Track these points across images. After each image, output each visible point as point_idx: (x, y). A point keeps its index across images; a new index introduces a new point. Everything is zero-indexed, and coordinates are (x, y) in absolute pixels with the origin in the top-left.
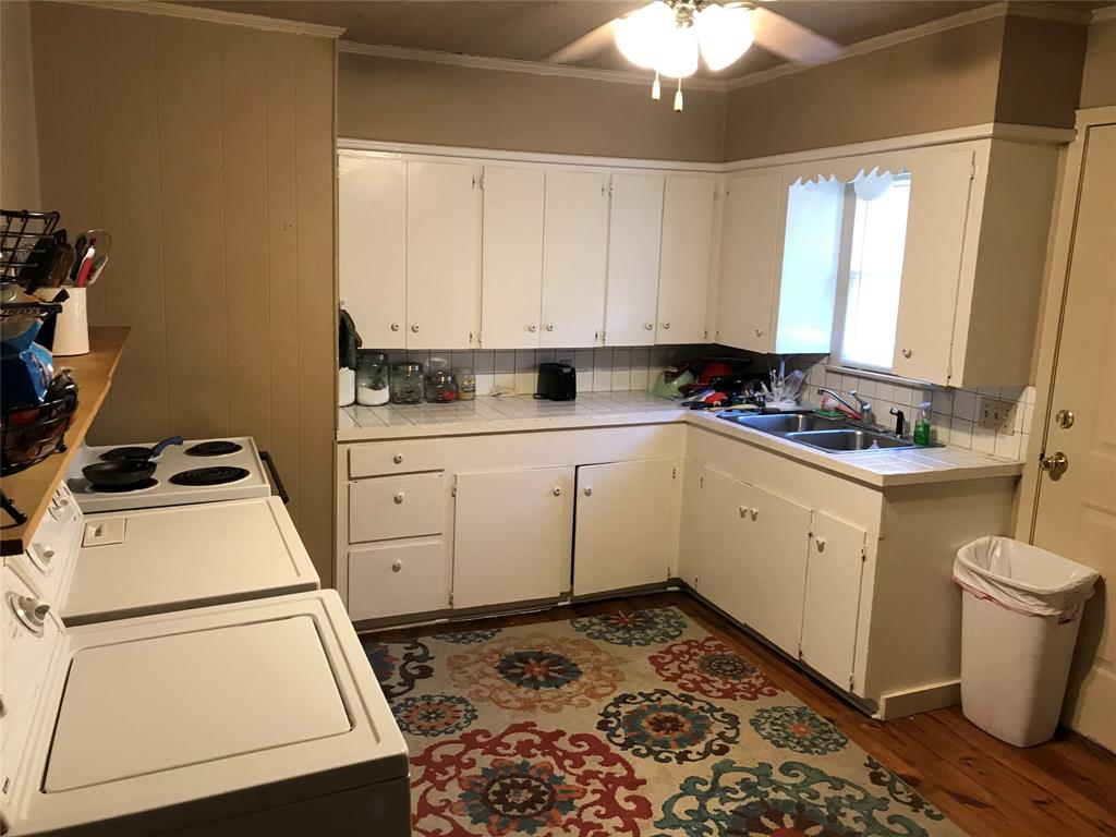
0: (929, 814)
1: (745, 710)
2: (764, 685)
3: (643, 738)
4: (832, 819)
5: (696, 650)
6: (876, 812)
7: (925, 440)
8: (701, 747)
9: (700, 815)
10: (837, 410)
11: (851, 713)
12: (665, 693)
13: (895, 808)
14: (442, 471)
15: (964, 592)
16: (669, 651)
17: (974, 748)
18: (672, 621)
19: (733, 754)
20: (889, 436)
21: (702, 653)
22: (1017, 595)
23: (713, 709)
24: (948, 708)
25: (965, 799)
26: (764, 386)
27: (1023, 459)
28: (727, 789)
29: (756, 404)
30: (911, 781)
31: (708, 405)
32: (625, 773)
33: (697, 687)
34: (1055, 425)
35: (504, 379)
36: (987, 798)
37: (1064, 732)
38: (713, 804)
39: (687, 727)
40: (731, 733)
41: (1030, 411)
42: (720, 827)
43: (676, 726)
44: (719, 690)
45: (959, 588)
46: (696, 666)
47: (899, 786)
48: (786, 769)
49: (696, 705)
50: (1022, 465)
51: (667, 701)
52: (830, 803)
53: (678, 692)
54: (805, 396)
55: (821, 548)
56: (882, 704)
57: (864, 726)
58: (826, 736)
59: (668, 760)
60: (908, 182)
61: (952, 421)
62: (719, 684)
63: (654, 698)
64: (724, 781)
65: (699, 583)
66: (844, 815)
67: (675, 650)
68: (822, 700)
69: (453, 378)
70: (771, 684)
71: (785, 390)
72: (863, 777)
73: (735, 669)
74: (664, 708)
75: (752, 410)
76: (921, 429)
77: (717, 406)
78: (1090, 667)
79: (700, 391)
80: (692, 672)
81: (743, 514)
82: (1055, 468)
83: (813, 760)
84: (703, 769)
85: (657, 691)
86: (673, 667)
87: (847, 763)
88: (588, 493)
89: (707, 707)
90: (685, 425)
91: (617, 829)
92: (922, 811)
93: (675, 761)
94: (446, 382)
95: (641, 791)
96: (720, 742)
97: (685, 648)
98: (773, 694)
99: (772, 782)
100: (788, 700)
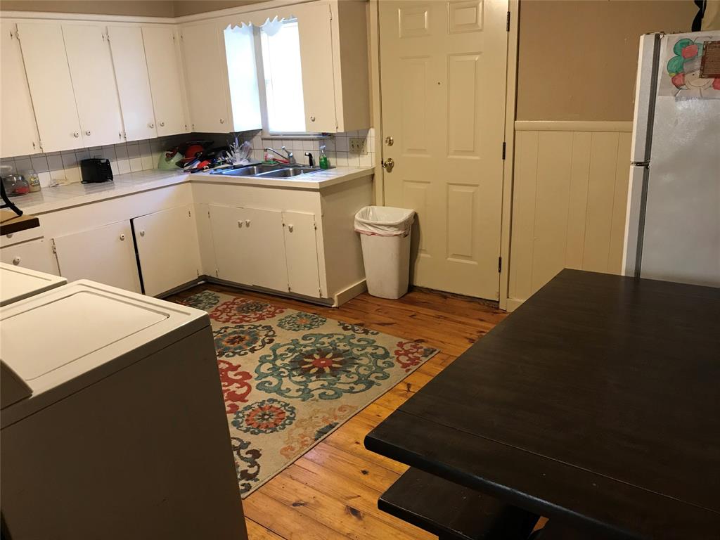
0: (372, 333)
1: (273, 322)
2: (275, 310)
3: (228, 349)
4: (335, 349)
5: (231, 306)
6: (351, 341)
7: (325, 166)
8: (260, 343)
9: (275, 368)
10: (274, 160)
11: (321, 308)
12: (227, 328)
13: (358, 336)
14: (42, 237)
15: (362, 236)
16: (217, 310)
17: (379, 305)
18: (210, 297)
19: (277, 340)
20: (307, 168)
21: (235, 306)
22: (386, 228)
23: (256, 327)
24: (362, 294)
25: (384, 324)
26: (228, 154)
27: (374, 166)
28: (281, 355)
29: (229, 163)
30: (361, 325)
31: (201, 169)
32: (227, 366)
33: (242, 320)
34: (386, 145)
35: (58, 174)
36: (392, 321)
37: (412, 288)
38: (279, 363)
39: (247, 337)
40: (271, 333)
41: (373, 140)
42: (287, 369)
43: (242, 339)
44: (254, 318)
45: (358, 234)
46: (236, 312)
47: (356, 328)
48: (304, 338)
49: (246, 328)
50: (374, 169)
51: (229, 331)
52: (331, 344)
53: (234, 325)
54: (252, 156)
55: (291, 230)
56: (336, 299)
57: (330, 311)
58: (316, 320)
59: (246, 354)
60: (296, 24)
61: (336, 154)
62: (253, 316)
63: (222, 331)
64: (279, 352)
65: (218, 274)
66: (339, 346)
67: (219, 308)
68: (306, 307)
69: (23, 178)
70: (279, 308)
71: (241, 154)
72: (340, 330)
73: (257, 307)
74: (230, 334)
75: (227, 168)
76: (323, 161)
77: (206, 168)
78: (417, 255)
79: (192, 162)
80: (235, 315)
81: (240, 225)
82: (389, 166)
83: (315, 331)
84: (267, 350)
85: (222, 329)
86: (224, 316)
87: (331, 327)
88: (142, 234)
89: (252, 327)
90: (189, 183)
91: (238, 388)
92: (369, 334)
93: (250, 353)
94: (18, 180)
95: (240, 370)
96: (267, 338)
97: (225, 306)
98: (282, 312)
99: (301, 345)
100: (290, 312)
